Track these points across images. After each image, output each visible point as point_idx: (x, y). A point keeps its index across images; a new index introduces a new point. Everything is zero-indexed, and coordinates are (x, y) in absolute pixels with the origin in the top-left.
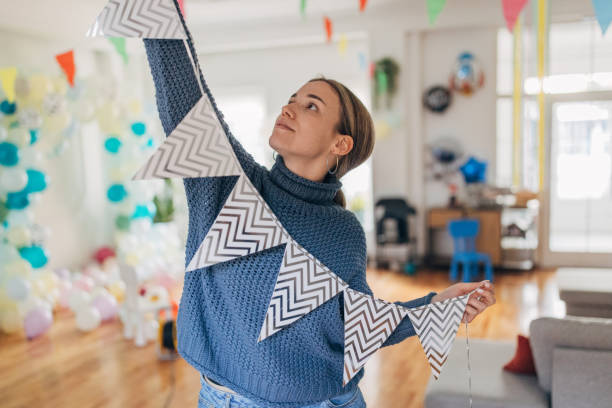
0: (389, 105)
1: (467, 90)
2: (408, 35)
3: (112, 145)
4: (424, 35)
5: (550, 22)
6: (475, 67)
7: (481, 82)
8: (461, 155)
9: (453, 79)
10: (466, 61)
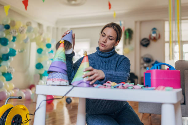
0: (129, 43)
1: (155, 39)
2: (136, 22)
3: (40, 51)
4: (141, 22)
5: (181, 19)
6: (157, 32)
7: (159, 37)
8: (153, 61)
9: (150, 36)
10: (154, 30)
